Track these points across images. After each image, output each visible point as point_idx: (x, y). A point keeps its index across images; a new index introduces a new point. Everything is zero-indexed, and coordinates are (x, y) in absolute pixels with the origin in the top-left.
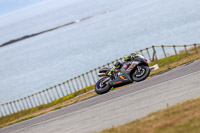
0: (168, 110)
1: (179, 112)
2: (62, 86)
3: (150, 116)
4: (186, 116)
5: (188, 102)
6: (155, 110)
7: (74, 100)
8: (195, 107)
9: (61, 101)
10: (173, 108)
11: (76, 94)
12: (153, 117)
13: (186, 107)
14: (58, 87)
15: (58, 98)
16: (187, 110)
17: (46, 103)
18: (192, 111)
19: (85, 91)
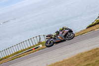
19: (5, 58)
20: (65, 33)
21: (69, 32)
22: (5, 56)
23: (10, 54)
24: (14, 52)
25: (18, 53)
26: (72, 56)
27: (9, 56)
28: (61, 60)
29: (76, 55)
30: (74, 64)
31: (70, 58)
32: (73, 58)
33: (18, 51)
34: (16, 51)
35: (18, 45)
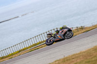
0: (64, 59)
1: (70, 60)
2: (13, 47)
3: (55, 62)
4: (73, 62)
5: (74, 55)
6: (58, 59)
7: (18, 54)
8: (77, 57)
9: (12, 54)
10: (67, 58)
11: (20, 51)
12: (57, 62)
13: (73, 57)
14: (11, 48)
15: (11, 53)
16: (73, 59)
17: (5, 55)
18: (76, 59)
19: (24, 50)
20: (64, 32)
21: (68, 31)
22: (24, 48)
23: (28, 46)
24: (32, 44)
25: (36, 44)
26: (89, 48)
27: (27, 48)
28: (78, 52)
29: (93, 47)
30: (91, 56)
31: (87, 50)
32: (90, 50)
33: (36, 43)
34: (34, 43)
35: (37, 37)
